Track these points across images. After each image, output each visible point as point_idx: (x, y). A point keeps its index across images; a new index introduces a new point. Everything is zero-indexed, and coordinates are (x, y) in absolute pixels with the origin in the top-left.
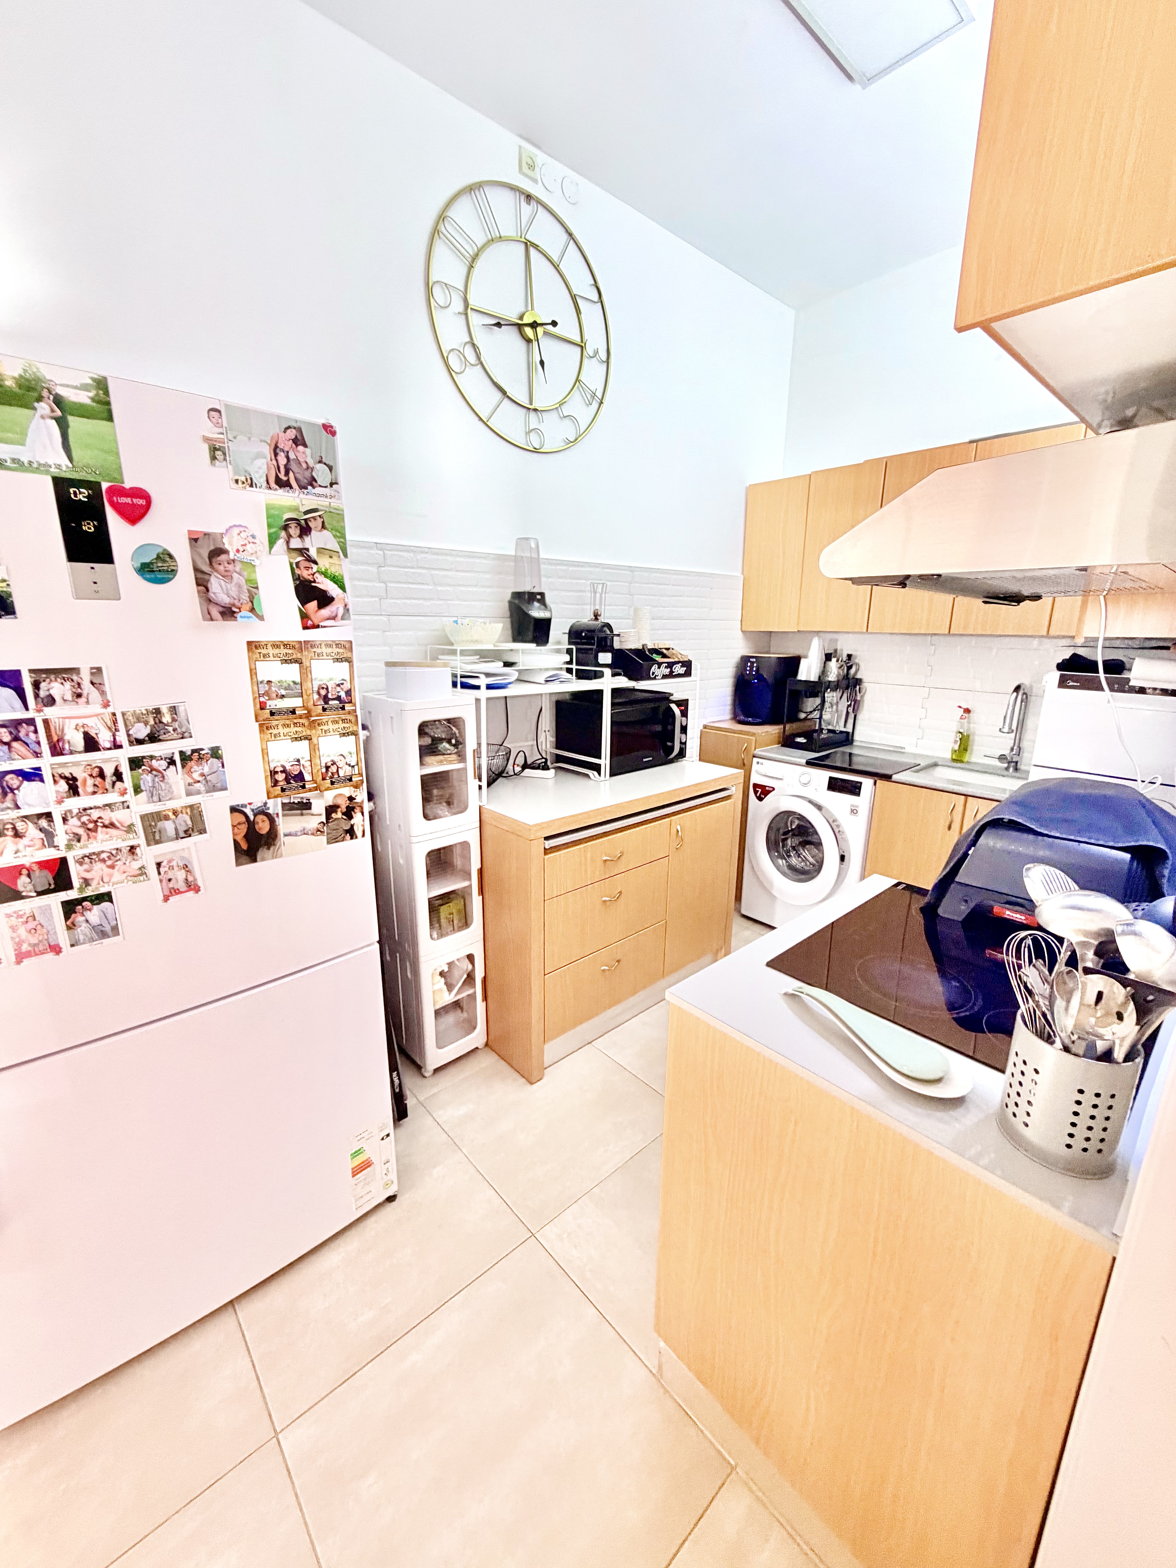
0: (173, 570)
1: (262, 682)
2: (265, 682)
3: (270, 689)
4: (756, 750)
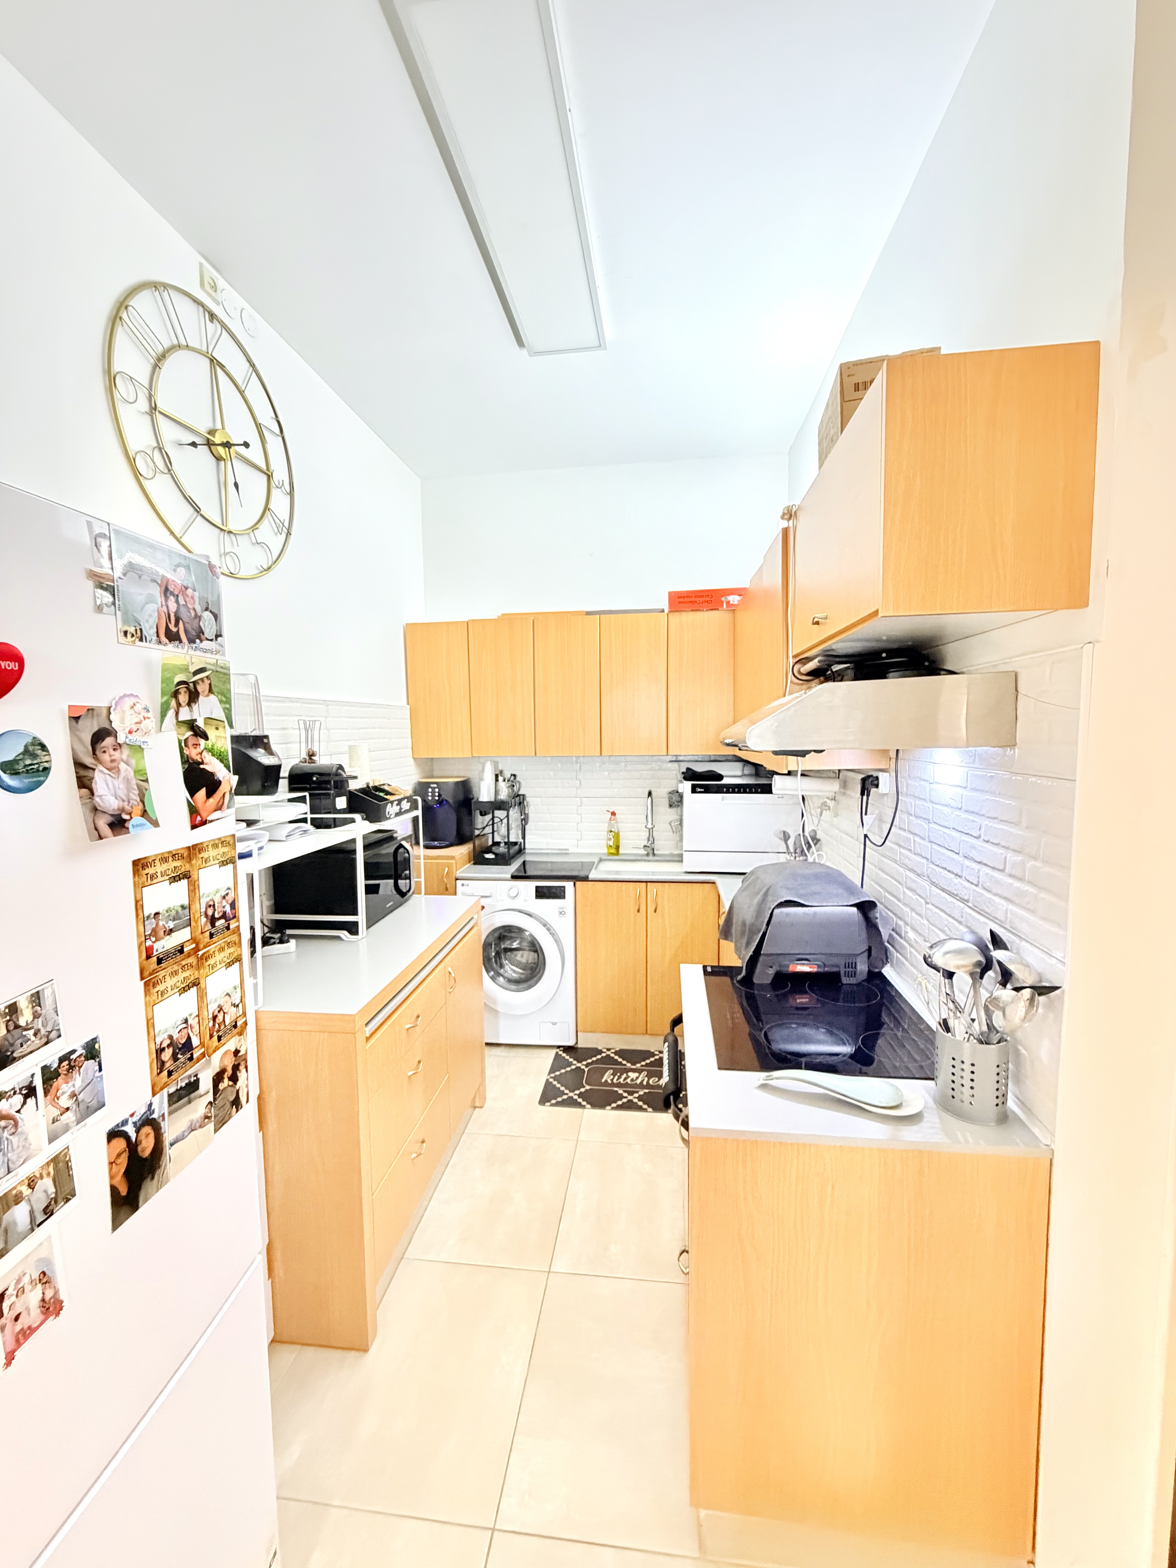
0: (45, 769)
1: (148, 917)
2: (152, 916)
3: (157, 924)
4: (457, 872)
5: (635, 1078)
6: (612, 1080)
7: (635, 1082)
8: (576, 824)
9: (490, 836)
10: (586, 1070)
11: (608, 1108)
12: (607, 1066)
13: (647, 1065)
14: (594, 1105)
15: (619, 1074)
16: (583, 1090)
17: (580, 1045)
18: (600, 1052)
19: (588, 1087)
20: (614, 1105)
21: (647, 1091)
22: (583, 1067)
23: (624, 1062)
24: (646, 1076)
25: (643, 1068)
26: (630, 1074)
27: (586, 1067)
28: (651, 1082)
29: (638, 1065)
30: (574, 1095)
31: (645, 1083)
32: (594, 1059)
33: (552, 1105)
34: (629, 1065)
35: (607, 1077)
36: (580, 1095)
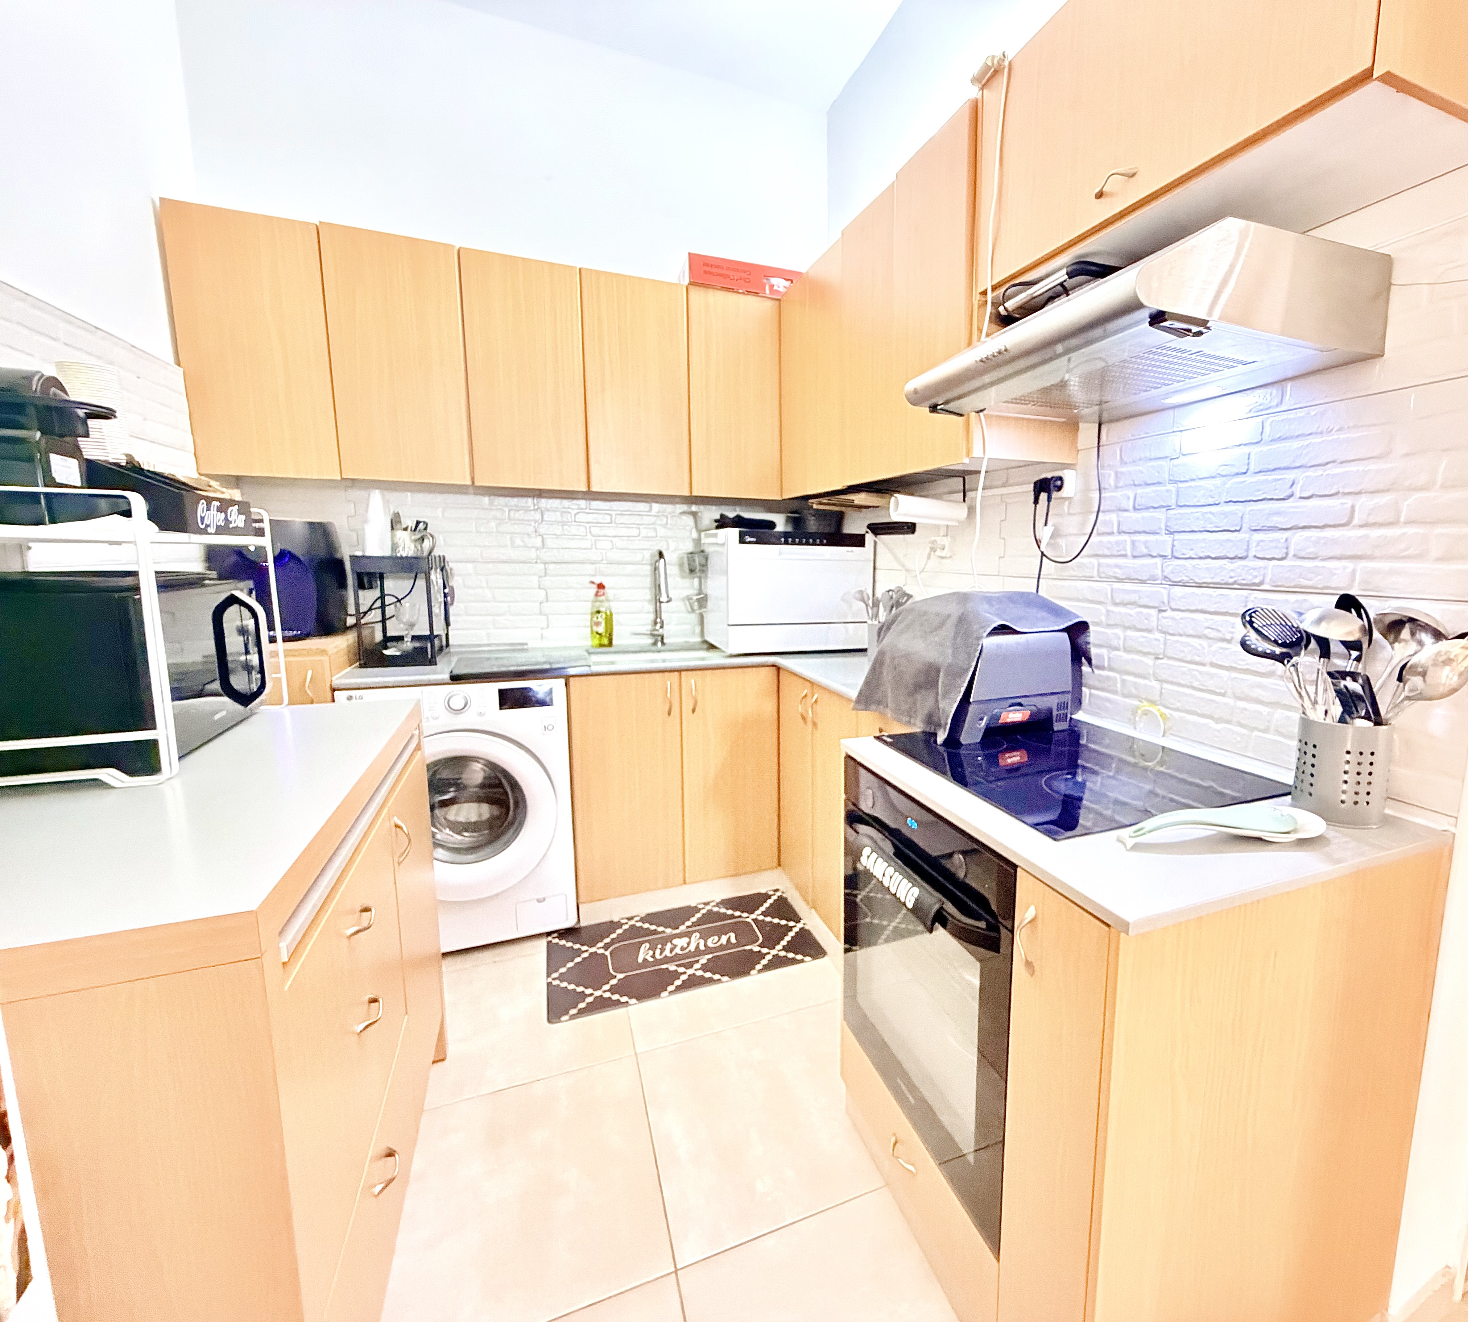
4: (334, 678)
5: (686, 946)
6: (653, 956)
7: (687, 950)
8: (538, 604)
9: (379, 627)
10: (607, 953)
11: (664, 994)
12: (637, 940)
13: (694, 924)
14: (641, 997)
15: (660, 946)
16: (614, 982)
17: (583, 924)
18: (619, 925)
19: (620, 976)
20: (671, 988)
21: (710, 956)
22: (601, 951)
23: (661, 929)
24: (700, 938)
25: (690, 929)
26: (675, 941)
27: (606, 950)
28: (710, 943)
29: (682, 928)
30: (604, 992)
31: (702, 947)
32: (613, 936)
33: (573, 1017)
34: (669, 931)
35: (644, 953)
36: (612, 990)
